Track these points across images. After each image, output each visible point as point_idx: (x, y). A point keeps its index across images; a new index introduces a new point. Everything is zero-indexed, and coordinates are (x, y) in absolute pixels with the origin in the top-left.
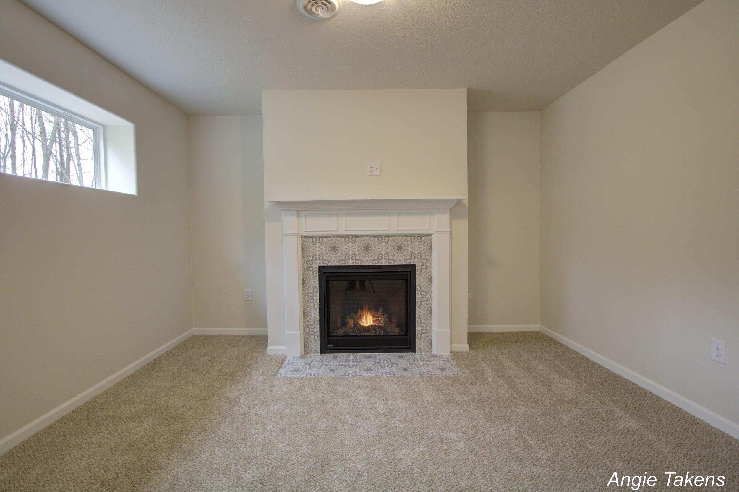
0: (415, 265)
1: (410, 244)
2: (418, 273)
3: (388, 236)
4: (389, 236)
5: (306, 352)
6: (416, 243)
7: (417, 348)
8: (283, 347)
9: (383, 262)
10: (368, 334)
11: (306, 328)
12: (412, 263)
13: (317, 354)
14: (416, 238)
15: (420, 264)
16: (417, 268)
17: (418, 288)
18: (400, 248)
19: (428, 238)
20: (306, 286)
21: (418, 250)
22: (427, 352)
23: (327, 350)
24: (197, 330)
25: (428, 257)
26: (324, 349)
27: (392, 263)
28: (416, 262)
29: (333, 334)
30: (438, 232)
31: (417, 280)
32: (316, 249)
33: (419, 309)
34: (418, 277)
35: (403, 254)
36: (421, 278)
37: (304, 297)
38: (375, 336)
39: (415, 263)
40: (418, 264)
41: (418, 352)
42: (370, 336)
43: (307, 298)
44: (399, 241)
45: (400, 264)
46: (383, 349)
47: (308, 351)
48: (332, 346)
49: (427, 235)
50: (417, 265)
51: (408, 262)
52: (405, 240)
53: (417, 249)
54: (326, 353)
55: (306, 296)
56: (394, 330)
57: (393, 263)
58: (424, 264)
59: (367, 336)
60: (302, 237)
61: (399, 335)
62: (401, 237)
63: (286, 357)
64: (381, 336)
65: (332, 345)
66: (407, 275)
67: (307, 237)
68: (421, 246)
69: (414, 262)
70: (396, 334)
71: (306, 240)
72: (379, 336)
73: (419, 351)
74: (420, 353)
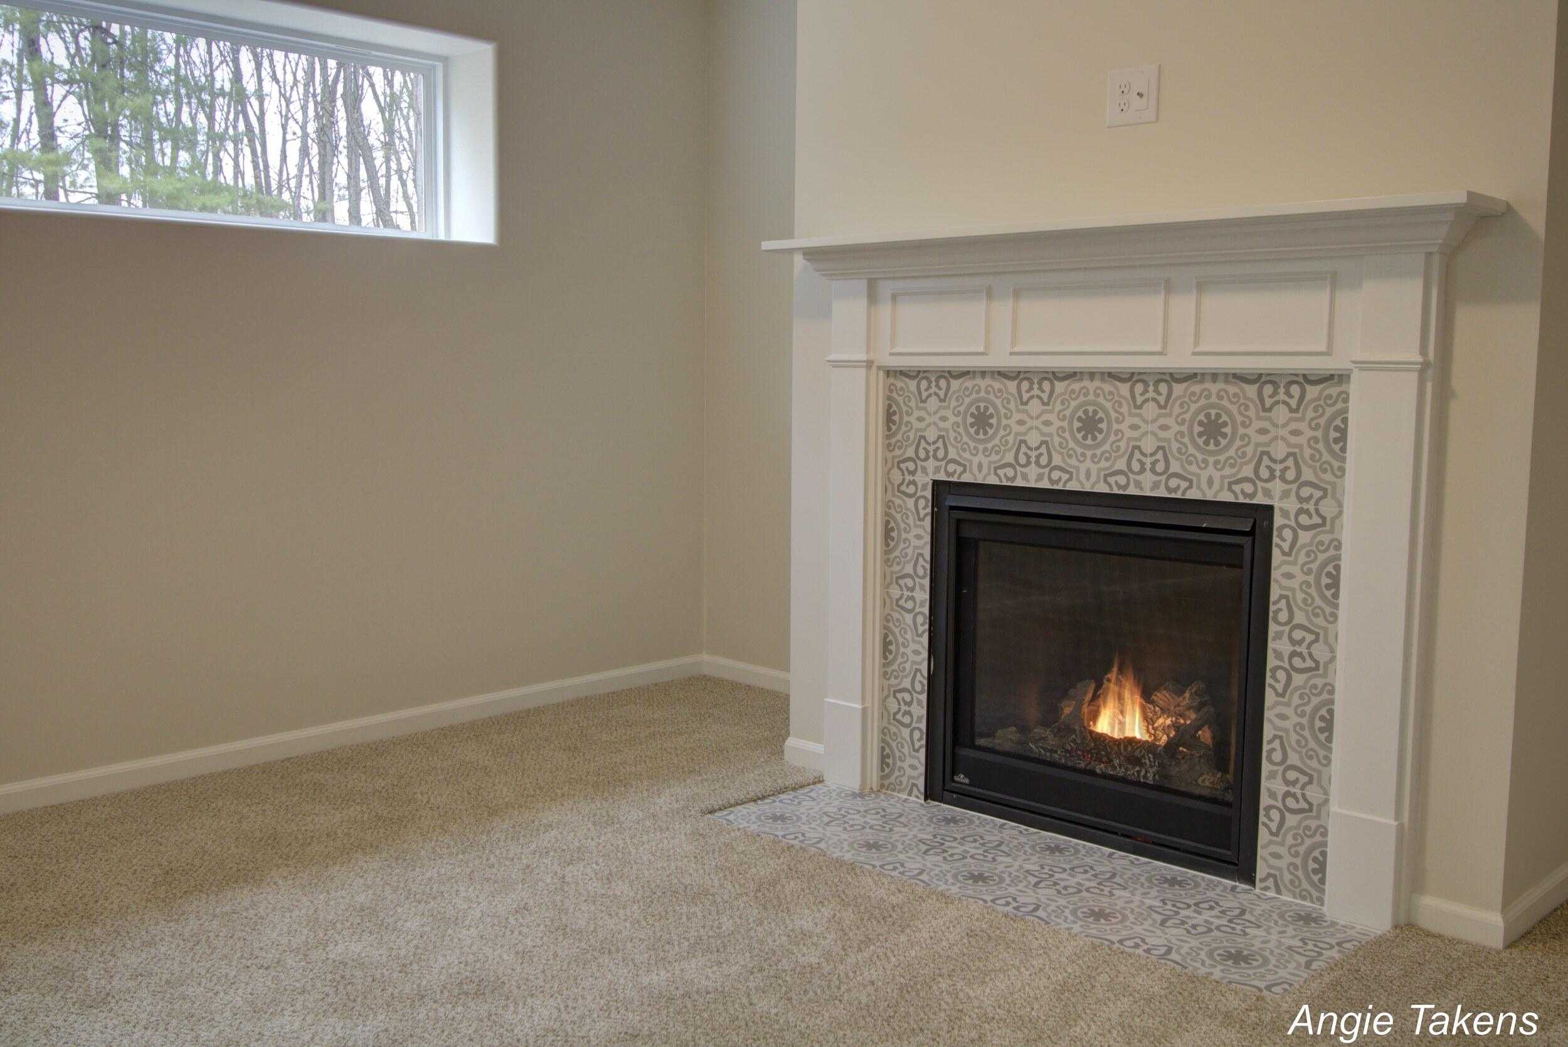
0: (1270, 509)
1: (1253, 417)
2: (1281, 542)
3: (1168, 378)
4: (1172, 377)
5: (886, 783)
6: (1281, 414)
7: (1261, 870)
8: (819, 748)
9: (1147, 486)
10: (1099, 768)
11: (888, 696)
12: (1260, 500)
13: (917, 797)
14: (1282, 390)
15: (1292, 505)
16: (1278, 520)
17: (1280, 610)
18: (1212, 430)
19: (1334, 391)
20: (895, 548)
21: (1289, 445)
22: (1304, 898)
23: (948, 791)
24: (712, 663)
25: (1328, 476)
26: (940, 786)
27: (1182, 491)
28: (1277, 494)
29: (981, 742)
30: (1366, 366)
31: (1275, 574)
32: (928, 420)
33: (1281, 704)
34: (1284, 563)
35: (1222, 458)
36: (1295, 570)
37: (888, 587)
38: (1124, 780)
39: (1271, 497)
40: (1282, 505)
41: (1266, 888)
42: (1104, 776)
43: (895, 592)
44: (1211, 400)
45: (1210, 497)
46: (1135, 839)
47: (892, 779)
48: (967, 781)
49: (1332, 377)
50: (1281, 509)
51: (1242, 491)
52: (1235, 395)
53: (1284, 439)
54: (945, 803)
55: (894, 586)
56: (1201, 775)
57: (1184, 493)
58: (1311, 507)
59: (1092, 773)
60: (888, 373)
61: (1213, 801)
62: (1220, 385)
63: (822, 781)
64: (1145, 785)
65: (966, 776)
66: (1241, 547)
67: (903, 373)
68: (1303, 426)
69: (1267, 493)
70: (1205, 793)
71: (899, 384)
72: (1137, 784)
73: (1270, 882)
74: (1271, 894)
